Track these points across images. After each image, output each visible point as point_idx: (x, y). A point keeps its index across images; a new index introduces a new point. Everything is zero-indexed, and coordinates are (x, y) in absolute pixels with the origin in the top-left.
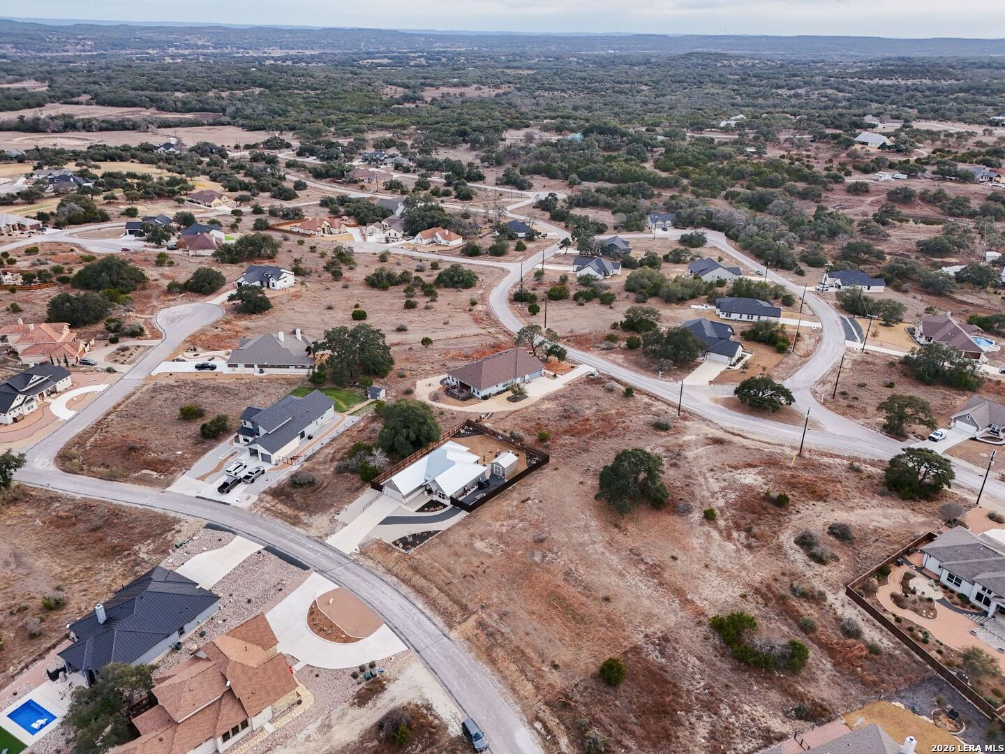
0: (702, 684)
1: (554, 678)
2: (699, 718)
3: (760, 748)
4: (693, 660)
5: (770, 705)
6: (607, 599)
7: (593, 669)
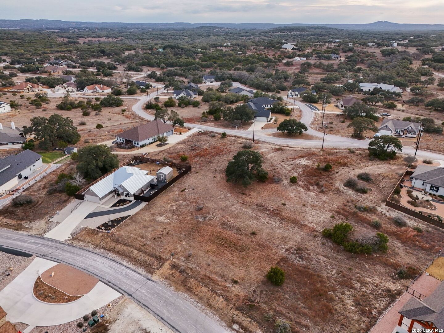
0: (335, 271)
1: (237, 289)
2: (343, 293)
3: (390, 303)
4: (322, 258)
5: (380, 275)
6: (254, 234)
7: (261, 278)
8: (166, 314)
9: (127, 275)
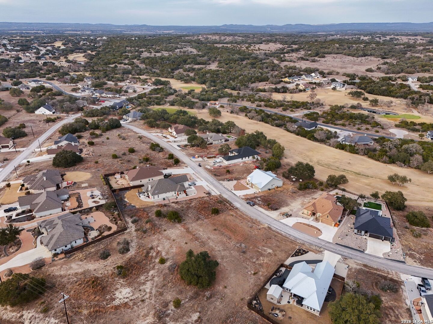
6: (215, 230)
7: (221, 215)
8: (260, 213)
9: (280, 227)
